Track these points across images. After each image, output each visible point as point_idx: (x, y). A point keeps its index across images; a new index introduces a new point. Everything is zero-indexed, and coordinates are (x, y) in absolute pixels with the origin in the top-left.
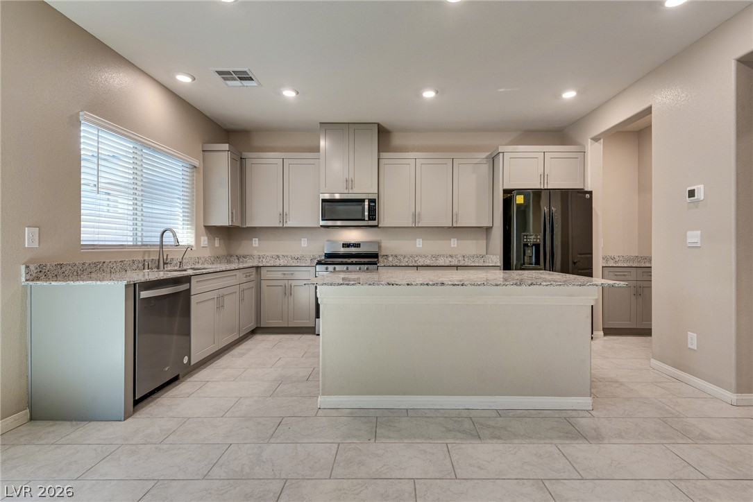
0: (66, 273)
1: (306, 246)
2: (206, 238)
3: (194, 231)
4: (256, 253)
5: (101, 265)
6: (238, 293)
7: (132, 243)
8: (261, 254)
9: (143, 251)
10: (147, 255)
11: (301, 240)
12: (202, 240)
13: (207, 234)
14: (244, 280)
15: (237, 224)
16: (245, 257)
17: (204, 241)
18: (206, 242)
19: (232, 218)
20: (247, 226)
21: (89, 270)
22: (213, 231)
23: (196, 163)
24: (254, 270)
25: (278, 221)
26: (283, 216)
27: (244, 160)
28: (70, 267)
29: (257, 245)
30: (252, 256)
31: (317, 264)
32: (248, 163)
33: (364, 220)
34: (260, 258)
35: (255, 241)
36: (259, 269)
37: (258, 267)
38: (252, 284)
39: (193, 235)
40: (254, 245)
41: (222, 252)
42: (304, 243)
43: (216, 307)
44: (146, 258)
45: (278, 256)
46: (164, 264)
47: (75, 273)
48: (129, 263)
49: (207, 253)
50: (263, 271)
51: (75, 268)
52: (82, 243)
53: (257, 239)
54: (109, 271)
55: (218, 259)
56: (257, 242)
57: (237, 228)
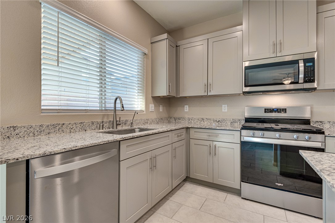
0: (21, 134)
1: (226, 111)
2: (153, 105)
3: (144, 101)
4: (187, 116)
5: (60, 126)
6: (170, 151)
7: (99, 109)
8: (190, 117)
9: (103, 115)
10: (106, 117)
11: (222, 106)
12: (150, 107)
13: (154, 102)
14: (176, 139)
15: (173, 94)
16: (179, 119)
17: (152, 107)
18: (153, 108)
19: (169, 89)
20: (180, 96)
21: (48, 131)
22: (158, 100)
23: (146, 52)
24: (184, 130)
25: (204, 91)
26: (207, 86)
27: (179, 47)
28: (25, 129)
29: (187, 110)
30: (184, 118)
31: (242, 129)
32: (181, 48)
33: (297, 83)
34: (189, 120)
35: (186, 107)
36: (188, 130)
37: (187, 128)
38: (183, 142)
39: (144, 103)
40: (185, 110)
41: (165, 115)
42: (225, 108)
43: (149, 167)
44: (105, 120)
45: (203, 119)
46: (117, 125)
47: (31, 134)
48: (88, 124)
49: (154, 116)
50: (192, 131)
51: (32, 129)
52: (42, 108)
53: (187, 106)
54: (68, 131)
55: (161, 120)
56: (188, 108)
57: (174, 98)
